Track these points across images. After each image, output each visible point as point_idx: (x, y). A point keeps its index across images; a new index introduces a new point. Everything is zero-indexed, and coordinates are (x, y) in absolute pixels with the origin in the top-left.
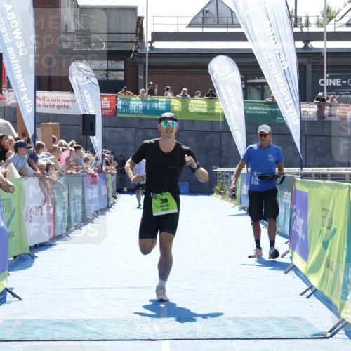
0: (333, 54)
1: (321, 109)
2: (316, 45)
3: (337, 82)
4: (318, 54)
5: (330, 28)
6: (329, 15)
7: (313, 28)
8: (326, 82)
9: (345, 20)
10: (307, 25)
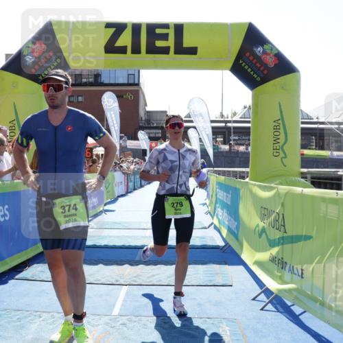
0: (234, 128)
1: (230, 147)
2: (229, 125)
3: (237, 138)
4: (230, 128)
5: (234, 119)
6: (235, 114)
7: (230, 119)
8: (232, 137)
9: (240, 116)
10: (227, 118)
